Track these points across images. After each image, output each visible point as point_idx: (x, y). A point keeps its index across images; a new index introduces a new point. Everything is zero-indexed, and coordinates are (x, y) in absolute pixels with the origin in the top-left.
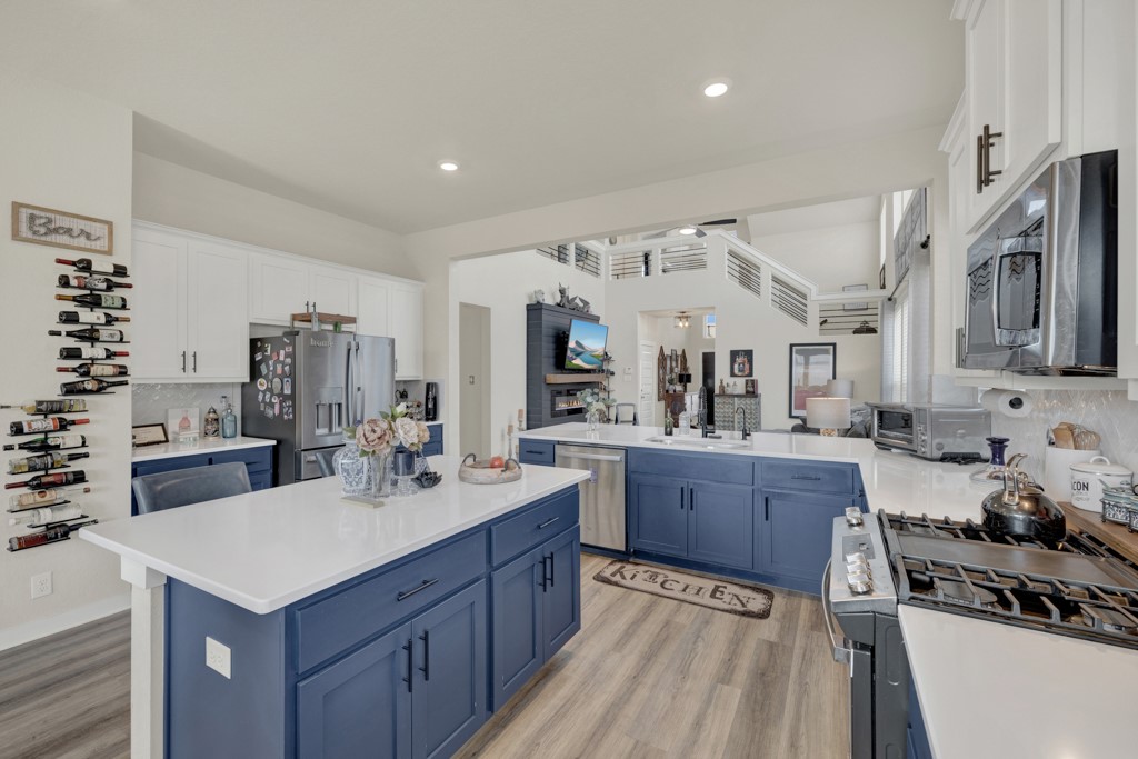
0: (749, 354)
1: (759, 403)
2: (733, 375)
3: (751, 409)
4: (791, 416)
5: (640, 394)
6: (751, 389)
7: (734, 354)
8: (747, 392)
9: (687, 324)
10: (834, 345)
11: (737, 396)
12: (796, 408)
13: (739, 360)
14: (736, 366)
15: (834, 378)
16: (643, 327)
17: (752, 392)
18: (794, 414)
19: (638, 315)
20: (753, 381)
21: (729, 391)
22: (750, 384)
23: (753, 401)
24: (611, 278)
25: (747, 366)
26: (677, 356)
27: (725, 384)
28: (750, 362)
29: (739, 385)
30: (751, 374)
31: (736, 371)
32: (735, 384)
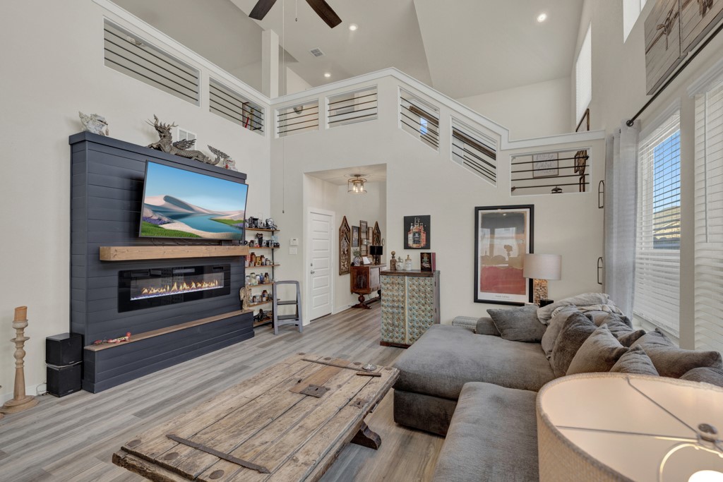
0: (425, 221)
1: (437, 284)
2: (407, 247)
3: (425, 292)
4: (476, 300)
5: (308, 269)
6: (427, 265)
7: (408, 221)
8: (423, 269)
9: (362, 189)
10: (531, 207)
11: (409, 274)
12: (482, 290)
13: (414, 228)
14: (410, 236)
15: (531, 251)
16: (311, 193)
17: (428, 268)
18: (480, 297)
19: (304, 175)
20: (429, 254)
21: (401, 266)
22: (426, 259)
23: (428, 281)
24: (277, 136)
25: (423, 236)
26: (368, 229)
27: (396, 258)
28: (427, 230)
29: (412, 261)
30: (428, 246)
31: (410, 243)
32: (408, 259)
